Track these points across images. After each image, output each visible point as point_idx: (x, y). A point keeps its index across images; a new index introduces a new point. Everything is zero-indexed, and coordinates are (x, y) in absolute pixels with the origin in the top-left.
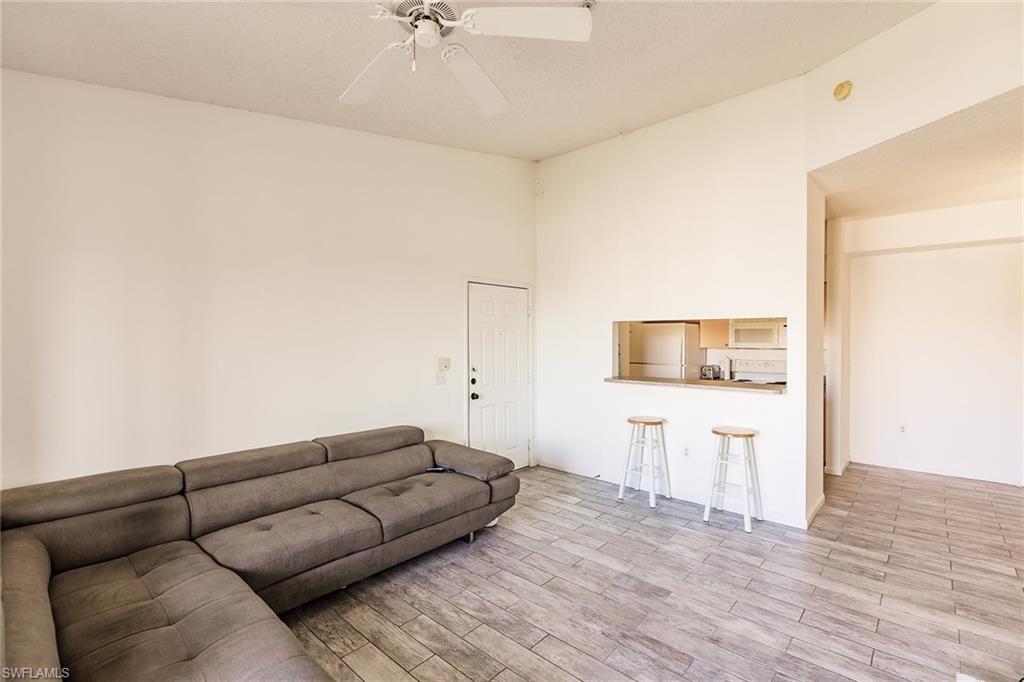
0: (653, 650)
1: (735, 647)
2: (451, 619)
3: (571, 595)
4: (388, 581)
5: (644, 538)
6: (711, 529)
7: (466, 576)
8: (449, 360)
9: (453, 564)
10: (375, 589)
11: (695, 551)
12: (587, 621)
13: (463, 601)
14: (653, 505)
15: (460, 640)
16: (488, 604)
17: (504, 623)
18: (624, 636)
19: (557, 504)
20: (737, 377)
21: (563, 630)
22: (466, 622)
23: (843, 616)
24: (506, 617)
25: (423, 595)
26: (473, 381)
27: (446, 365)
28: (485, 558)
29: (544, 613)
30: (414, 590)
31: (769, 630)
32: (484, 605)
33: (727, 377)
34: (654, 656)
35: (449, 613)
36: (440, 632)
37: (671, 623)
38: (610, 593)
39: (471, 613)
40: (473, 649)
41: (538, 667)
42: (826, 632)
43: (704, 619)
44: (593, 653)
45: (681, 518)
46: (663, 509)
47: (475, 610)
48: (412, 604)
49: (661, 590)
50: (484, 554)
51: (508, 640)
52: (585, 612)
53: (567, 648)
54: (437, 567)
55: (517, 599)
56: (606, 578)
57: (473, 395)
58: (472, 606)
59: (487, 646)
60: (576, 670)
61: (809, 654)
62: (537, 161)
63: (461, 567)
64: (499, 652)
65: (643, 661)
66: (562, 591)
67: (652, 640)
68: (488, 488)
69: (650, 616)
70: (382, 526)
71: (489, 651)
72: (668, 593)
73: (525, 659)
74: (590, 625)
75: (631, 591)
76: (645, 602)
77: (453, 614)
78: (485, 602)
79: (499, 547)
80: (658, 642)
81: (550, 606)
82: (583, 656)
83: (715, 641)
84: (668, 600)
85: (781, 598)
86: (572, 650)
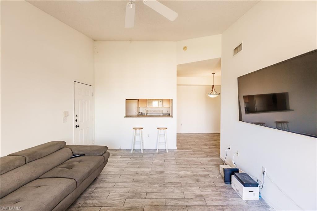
0: (172, 184)
1: (186, 177)
2: (114, 203)
3: (143, 181)
4: (75, 204)
5: (147, 161)
6: (159, 154)
7: (105, 189)
8: (68, 112)
9: (96, 188)
10: (71, 209)
11: (161, 160)
12: (153, 185)
13: (112, 197)
14: (142, 152)
15: (124, 207)
16: (122, 194)
17: (132, 196)
18: (164, 185)
19: (115, 159)
20: (148, 115)
21: (149, 190)
22: (121, 202)
23: (196, 163)
24: (131, 194)
25: (95, 202)
26: (76, 120)
27: (67, 114)
28: (106, 182)
29: (140, 188)
30: (90, 201)
31: (188, 171)
32: (121, 194)
33: (146, 115)
34: (174, 185)
35: (111, 202)
36: (114, 208)
37: (170, 177)
38: (151, 176)
39: (119, 198)
40: (130, 207)
41: (152, 201)
42: (196, 167)
43: (176, 174)
44: (161, 191)
45: (151, 154)
46: (145, 153)
47: (119, 197)
48: (94, 206)
49: (162, 171)
50: (105, 181)
51: (137, 199)
52: (150, 183)
53: (154, 193)
54: (91, 191)
55: (129, 189)
56: (147, 173)
57: (76, 126)
58: (117, 196)
59: (134, 204)
60: (161, 197)
61: (196, 172)
62: (94, 40)
63: (100, 188)
64: (139, 204)
65: (172, 188)
66: (140, 181)
67: (170, 183)
68: (103, 157)
69: (165, 178)
70: (76, 181)
71: (135, 205)
72: (164, 171)
73: (147, 201)
74: (154, 186)
75: (156, 174)
76: (161, 175)
77: (113, 202)
78: (120, 194)
79: (108, 177)
80: (172, 182)
81: (140, 186)
82: (160, 193)
83: (181, 177)
84: (165, 173)
85: (184, 164)
86: (156, 193)
